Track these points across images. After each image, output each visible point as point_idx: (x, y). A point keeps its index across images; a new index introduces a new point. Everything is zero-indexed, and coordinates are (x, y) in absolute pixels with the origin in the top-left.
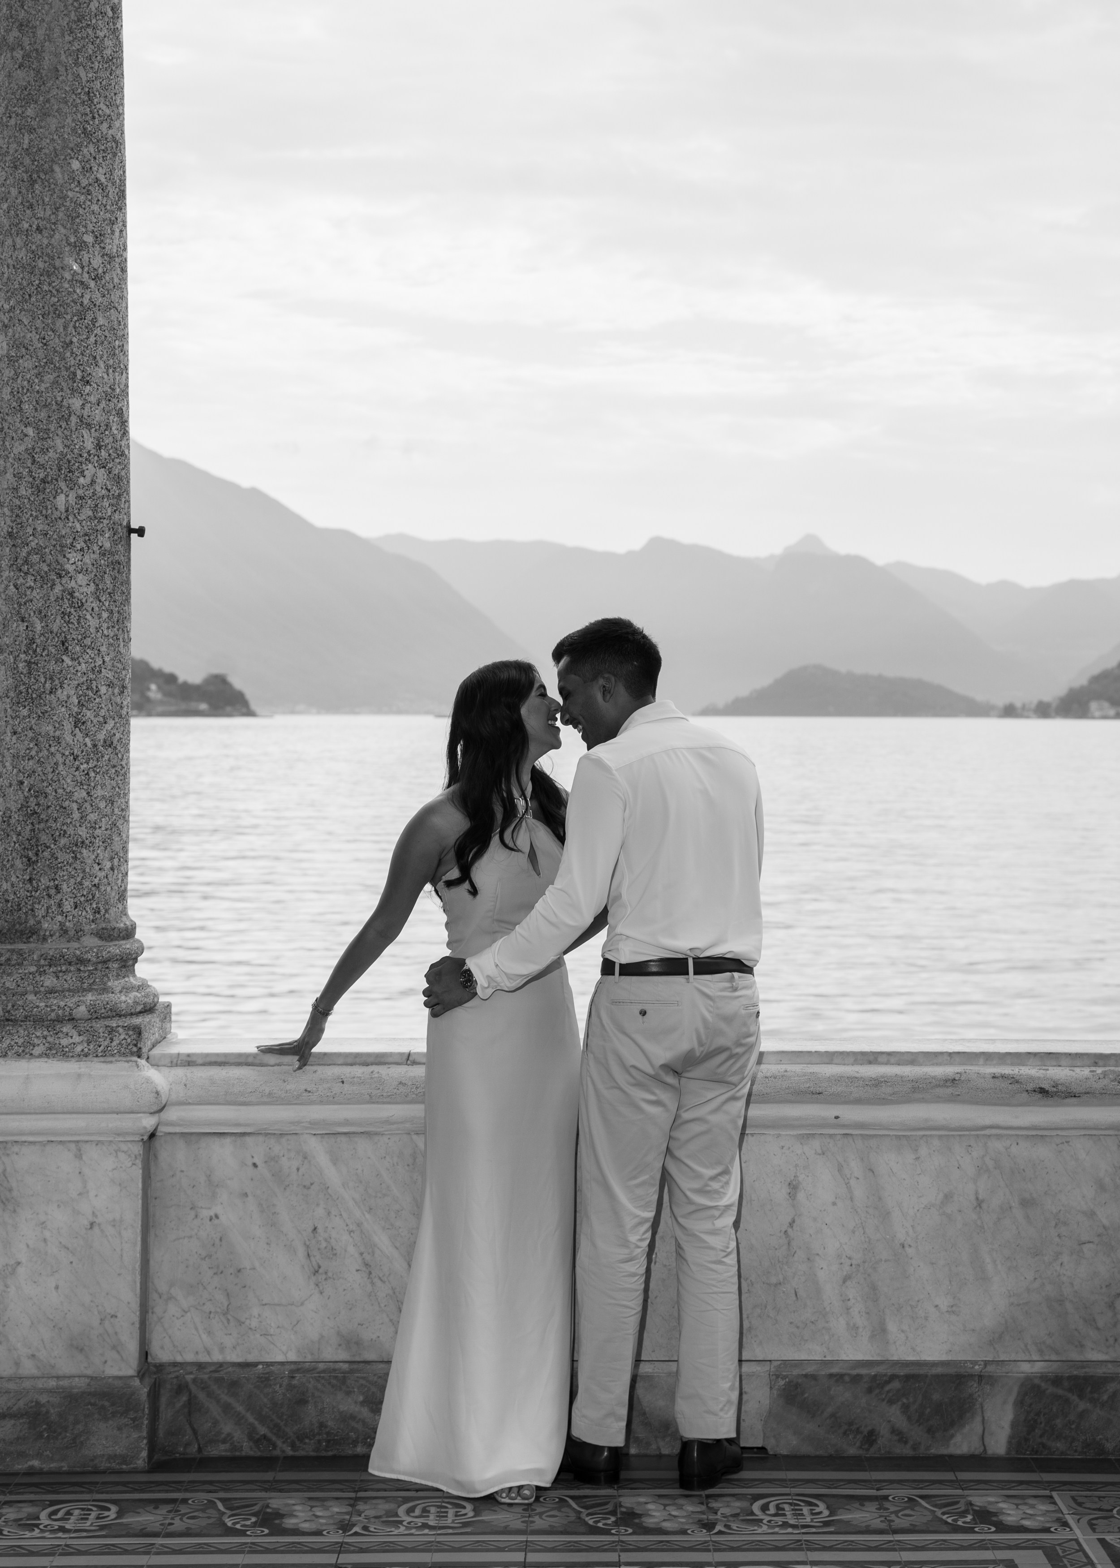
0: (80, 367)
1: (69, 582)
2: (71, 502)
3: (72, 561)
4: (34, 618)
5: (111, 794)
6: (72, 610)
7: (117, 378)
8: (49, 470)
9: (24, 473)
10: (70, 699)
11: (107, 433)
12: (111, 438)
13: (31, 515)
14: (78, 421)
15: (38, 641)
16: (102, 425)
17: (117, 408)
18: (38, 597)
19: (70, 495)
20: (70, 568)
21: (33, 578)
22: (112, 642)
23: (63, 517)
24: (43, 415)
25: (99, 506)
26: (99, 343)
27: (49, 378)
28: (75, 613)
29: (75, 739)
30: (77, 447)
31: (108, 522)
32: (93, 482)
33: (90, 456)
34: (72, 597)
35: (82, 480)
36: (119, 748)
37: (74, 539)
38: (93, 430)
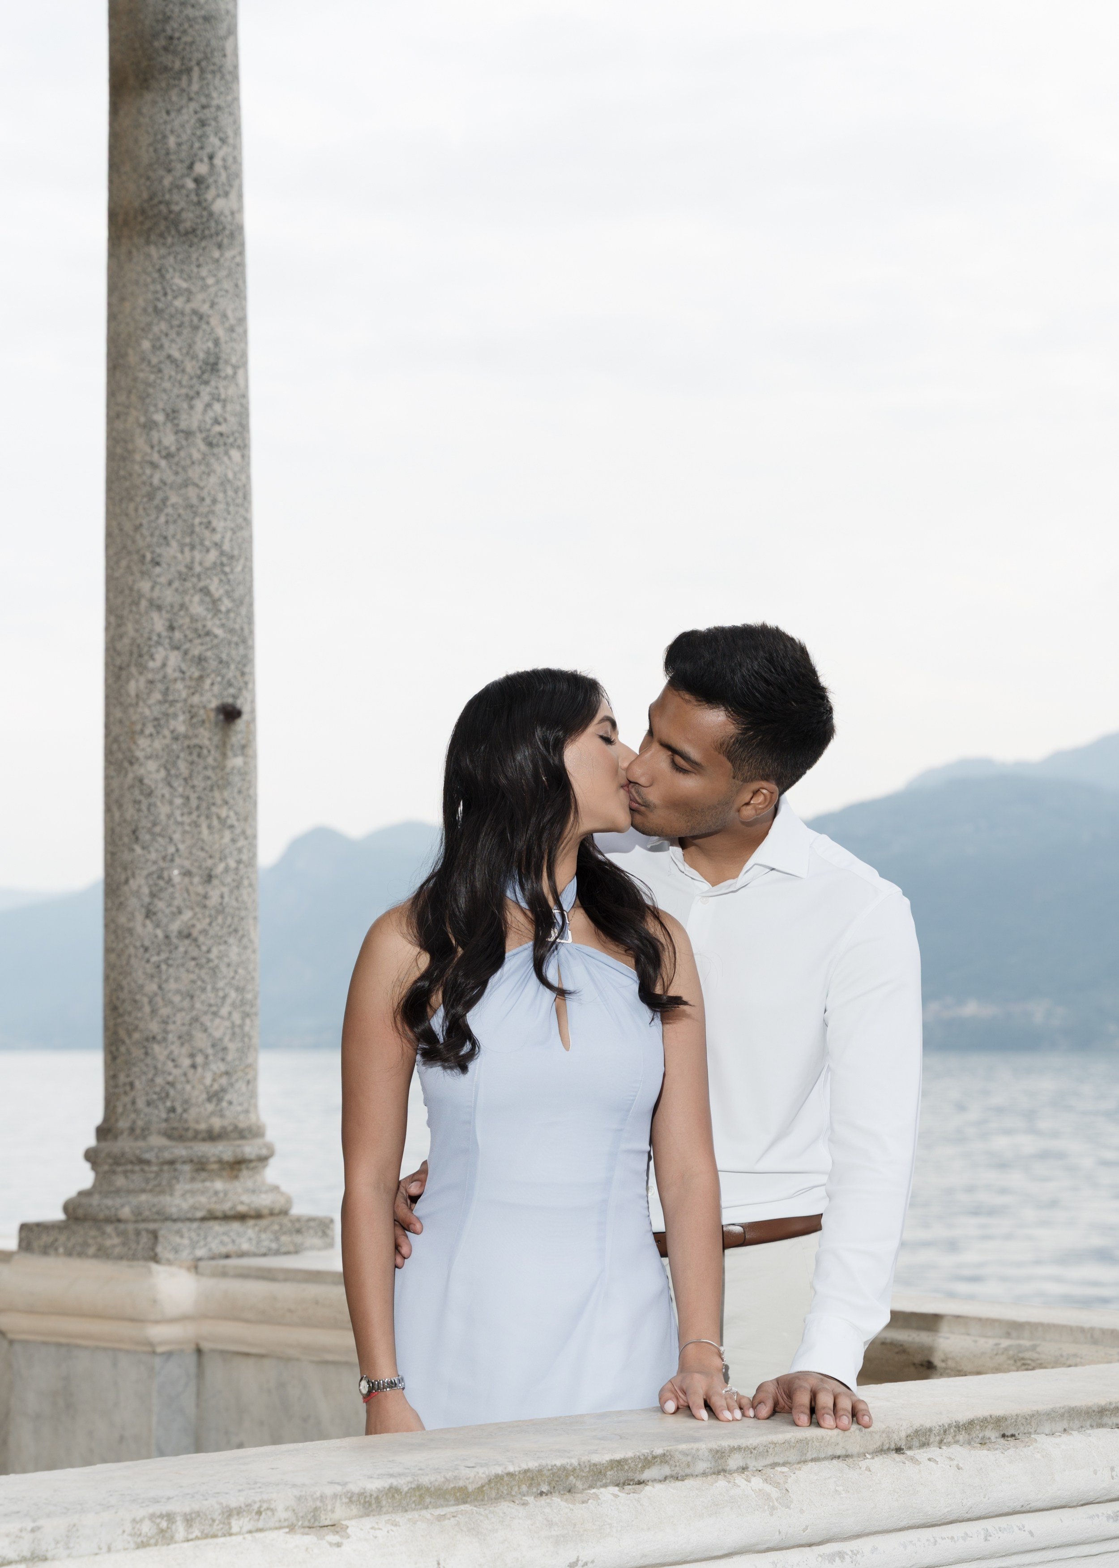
0: (150, 548)
1: (139, 769)
2: (141, 687)
3: (142, 747)
4: (115, 808)
5: (191, 988)
6: (143, 798)
10: (142, 889)
11: (181, 613)
12: (187, 619)
14: (148, 604)
15: (116, 831)
16: (175, 605)
17: (199, 587)
19: (141, 680)
20: (141, 754)
22: (187, 828)
23: (134, 703)
25: (168, 688)
26: (171, 522)
27: (123, 564)
28: (145, 801)
29: (148, 931)
30: (147, 630)
31: (182, 704)
32: (164, 665)
33: (161, 638)
34: (143, 784)
35: (151, 664)
37: (144, 724)
38: (164, 612)
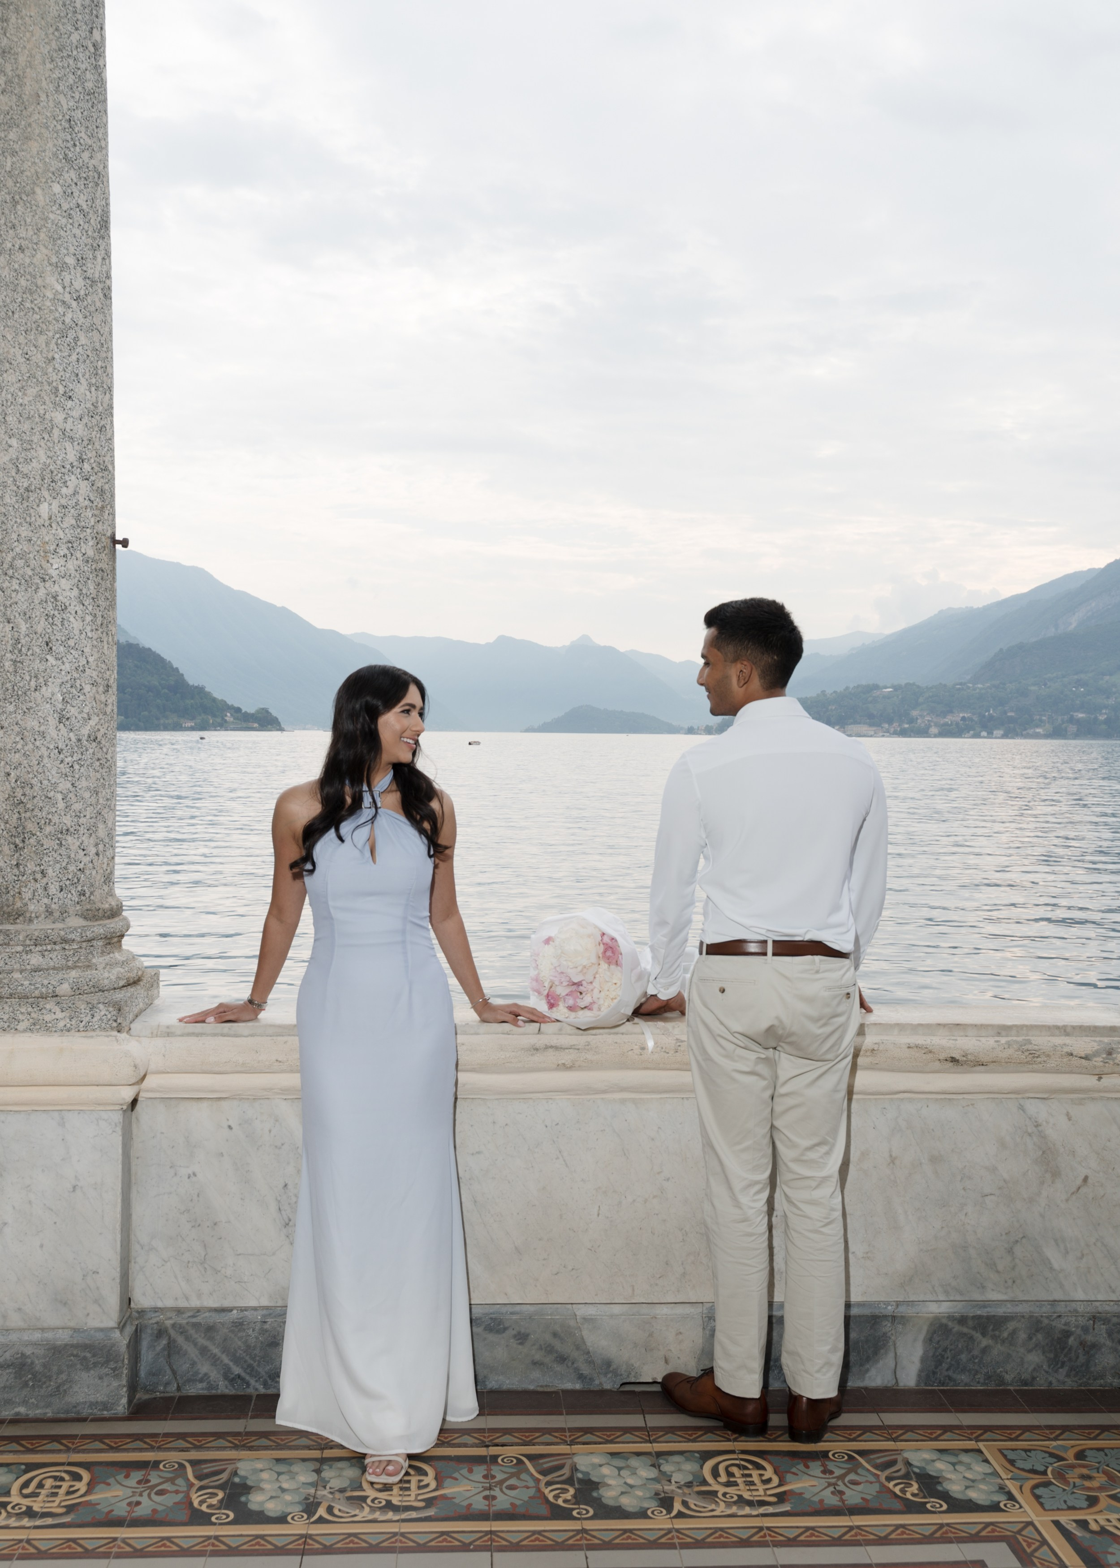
0: (62, 382)
1: (52, 586)
2: (54, 510)
3: (55, 566)
4: (20, 620)
5: (96, 785)
6: (56, 613)
7: (100, 397)
8: (32, 479)
9: (9, 482)
10: (55, 696)
11: (90, 447)
12: (94, 453)
13: (16, 522)
14: (61, 434)
15: (23, 641)
16: (84, 439)
17: (100, 425)
18: (23, 600)
19: (54, 504)
20: (54, 573)
21: (18, 582)
22: (96, 643)
23: (46, 524)
24: (26, 426)
25: (82, 515)
26: (81, 361)
27: (32, 392)
28: (58, 616)
29: (60, 734)
30: (60, 458)
31: (91, 531)
32: (75, 493)
33: (73, 467)
34: (56, 600)
35: (64, 491)
36: (103, 742)
37: (57, 545)
38: (76, 443)
